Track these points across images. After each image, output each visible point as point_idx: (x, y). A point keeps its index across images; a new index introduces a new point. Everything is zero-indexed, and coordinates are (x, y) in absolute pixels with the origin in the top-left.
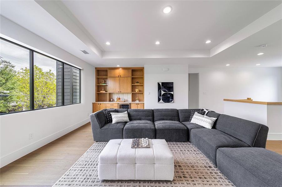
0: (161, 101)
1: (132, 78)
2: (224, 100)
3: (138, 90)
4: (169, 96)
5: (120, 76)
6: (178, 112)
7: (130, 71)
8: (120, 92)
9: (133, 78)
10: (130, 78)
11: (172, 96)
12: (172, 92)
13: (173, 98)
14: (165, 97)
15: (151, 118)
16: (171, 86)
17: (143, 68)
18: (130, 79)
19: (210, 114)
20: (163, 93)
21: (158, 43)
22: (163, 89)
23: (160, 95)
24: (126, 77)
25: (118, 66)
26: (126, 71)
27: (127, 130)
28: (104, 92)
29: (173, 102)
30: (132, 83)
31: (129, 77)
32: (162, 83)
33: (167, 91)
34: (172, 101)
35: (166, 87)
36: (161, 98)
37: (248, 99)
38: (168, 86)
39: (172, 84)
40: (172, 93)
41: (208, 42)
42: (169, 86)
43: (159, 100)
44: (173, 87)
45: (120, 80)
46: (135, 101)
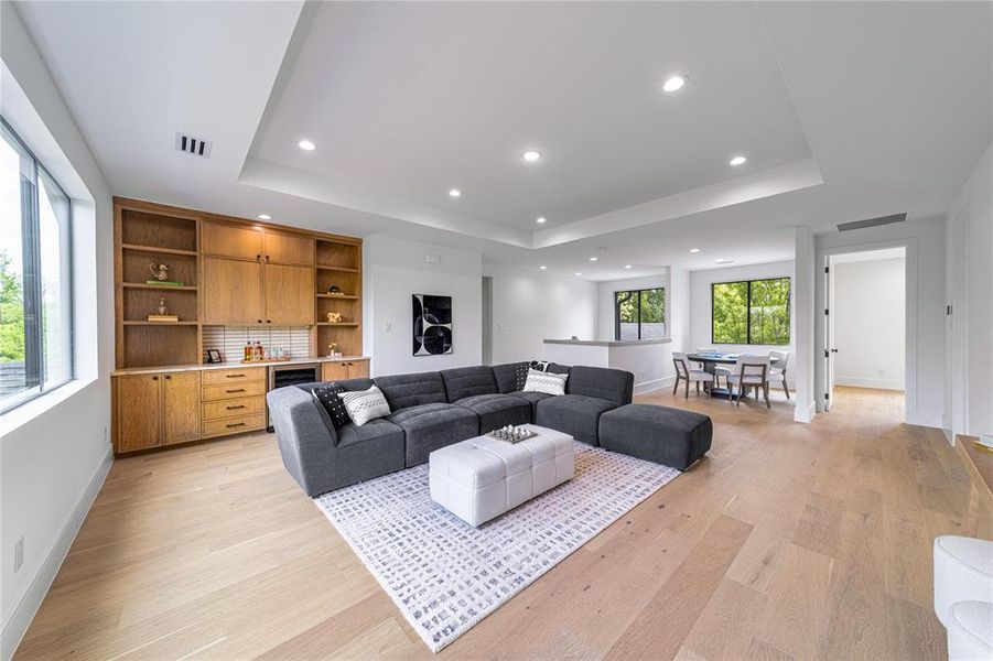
0: (423, 349)
1: (318, 269)
2: (545, 341)
3: (338, 315)
4: (441, 335)
5: (263, 258)
6: (493, 373)
7: (312, 244)
8: (264, 324)
9: (320, 272)
10: (309, 269)
11: (448, 333)
12: (448, 323)
13: (450, 341)
14: (432, 339)
15: (442, 395)
16: (447, 307)
17: (360, 241)
18: (308, 276)
19: (554, 369)
20: (426, 325)
21: (455, 193)
22: (427, 315)
23: (420, 334)
24: (295, 265)
25: (265, 218)
26: (293, 240)
27: (417, 433)
28: (172, 321)
29: (450, 351)
30: (319, 288)
31: (305, 266)
32: (426, 298)
33: (437, 321)
34: (447, 349)
35: (434, 309)
36: (422, 340)
37: (574, 338)
38: (439, 306)
39: (447, 302)
40: (448, 326)
41: (541, 220)
42: (442, 307)
43: (416, 347)
44: (450, 310)
45: (262, 275)
46: (325, 356)
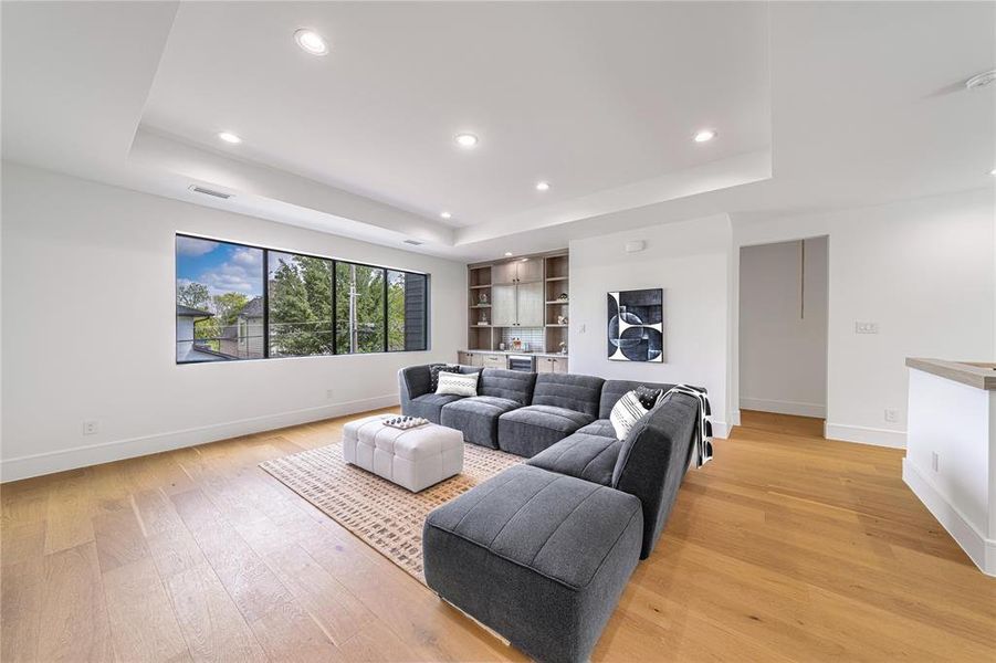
0: (618, 355)
1: (548, 282)
2: (908, 361)
4: (646, 337)
5: (516, 280)
7: (543, 263)
11: (658, 337)
12: (656, 322)
13: (659, 346)
14: (632, 343)
16: (655, 302)
17: (567, 251)
18: (541, 287)
20: (623, 326)
22: (624, 314)
23: (616, 335)
24: (532, 283)
25: (509, 254)
28: (485, 324)
29: (659, 359)
30: (548, 297)
31: (537, 281)
32: (623, 294)
33: (639, 321)
34: (655, 356)
35: (634, 307)
36: (618, 342)
38: (642, 302)
39: (656, 297)
40: (658, 327)
42: (648, 304)
43: (611, 350)
44: (660, 306)
45: (517, 292)
